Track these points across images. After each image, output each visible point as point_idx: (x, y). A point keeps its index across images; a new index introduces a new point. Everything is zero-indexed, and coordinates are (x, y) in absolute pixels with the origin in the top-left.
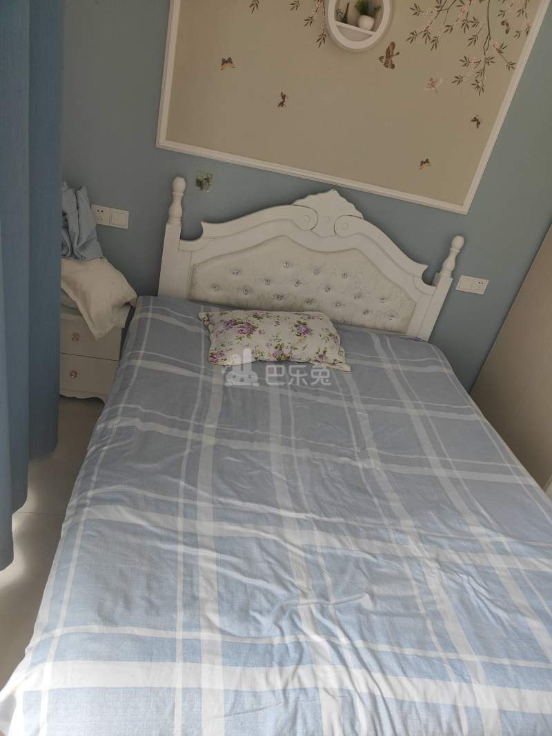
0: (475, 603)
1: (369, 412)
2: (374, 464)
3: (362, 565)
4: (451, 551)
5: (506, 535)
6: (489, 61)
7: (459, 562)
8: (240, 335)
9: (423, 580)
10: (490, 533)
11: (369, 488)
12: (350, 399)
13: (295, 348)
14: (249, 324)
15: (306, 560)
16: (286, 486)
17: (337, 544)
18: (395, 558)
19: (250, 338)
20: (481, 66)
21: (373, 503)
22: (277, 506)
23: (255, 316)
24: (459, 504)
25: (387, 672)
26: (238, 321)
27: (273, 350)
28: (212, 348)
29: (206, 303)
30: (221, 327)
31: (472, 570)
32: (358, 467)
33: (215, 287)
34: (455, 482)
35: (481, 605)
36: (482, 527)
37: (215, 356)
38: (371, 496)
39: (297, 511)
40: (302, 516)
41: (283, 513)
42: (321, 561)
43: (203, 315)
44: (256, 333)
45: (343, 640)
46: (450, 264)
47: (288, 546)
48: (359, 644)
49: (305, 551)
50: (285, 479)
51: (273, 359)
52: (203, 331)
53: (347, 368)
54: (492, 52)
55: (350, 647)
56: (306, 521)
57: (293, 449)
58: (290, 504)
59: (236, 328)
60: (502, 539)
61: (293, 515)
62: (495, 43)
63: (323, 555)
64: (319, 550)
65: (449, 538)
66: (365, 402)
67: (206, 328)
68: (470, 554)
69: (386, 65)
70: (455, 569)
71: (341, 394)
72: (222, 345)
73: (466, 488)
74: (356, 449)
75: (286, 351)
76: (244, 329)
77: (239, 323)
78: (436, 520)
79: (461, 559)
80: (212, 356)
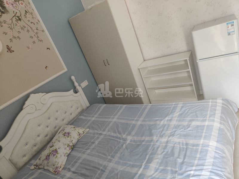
0: (185, 133)
1: (109, 131)
2: (129, 138)
3: (166, 156)
4: (167, 132)
5: (166, 117)
6: (37, 33)
7: (171, 131)
8: (55, 157)
9: (175, 143)
10: (164, 120)
11: (138, 143)
12: (100, 134)
13: (72, 141)
14: (53, 151)
15: (160, 172)
16: (129, 167)
17: (157, 160)
18: (166, 146)
19: (59, 153)
20: (36, 35)
21: (144, 144)
22: (136, 174)
23: (51, 147)
24: (152, 123)
25: (204, 164)
26: (48, 154)
27: (68, 148)
28: (51, 170)
29: (26, 164)
30: (46, 162)
31: (174, 130)
32: (129, 143)
33: (24, 156)
34: (144, 121)
35: (186, 132)
36: (162, 121)
37: (56, 171)
38: (141, 144)
39: (140, 168)
40: (143, 167)
41: (139, 172)
42: (162, 168)
43: (32, 167)
44: (59, 151)
45: (192, 172)
46: (76, 84)
47: (154, 176)
48: (194, 168)
49: (156, 171)
50: (126, 167)
51: (70, 151)
52: (40, 171)
53: (88, 130)
54: (36, 31)
55: (195, 171)
56: (145, 166)
57: (114, 159)
58: (137, 169)
59: (51, 157)
60: (167, 118)
61: (141, 169)
62: (34, 28)
63: (160, 166)
64: (157, 167)
65: (163, 130)
66: (104, 130)
67: (39, 169)
68: (169, 128)
69: (11, 52)
70: (173, 133)
71: (97, 136)
72: (54, 166)
73: (147, 119)
74: (121, 141)
75: (71, 144)
76: (54, 153)
77: (50, 154)
78: (156, 131)
79: (170, 130)
80: (55, 172)
